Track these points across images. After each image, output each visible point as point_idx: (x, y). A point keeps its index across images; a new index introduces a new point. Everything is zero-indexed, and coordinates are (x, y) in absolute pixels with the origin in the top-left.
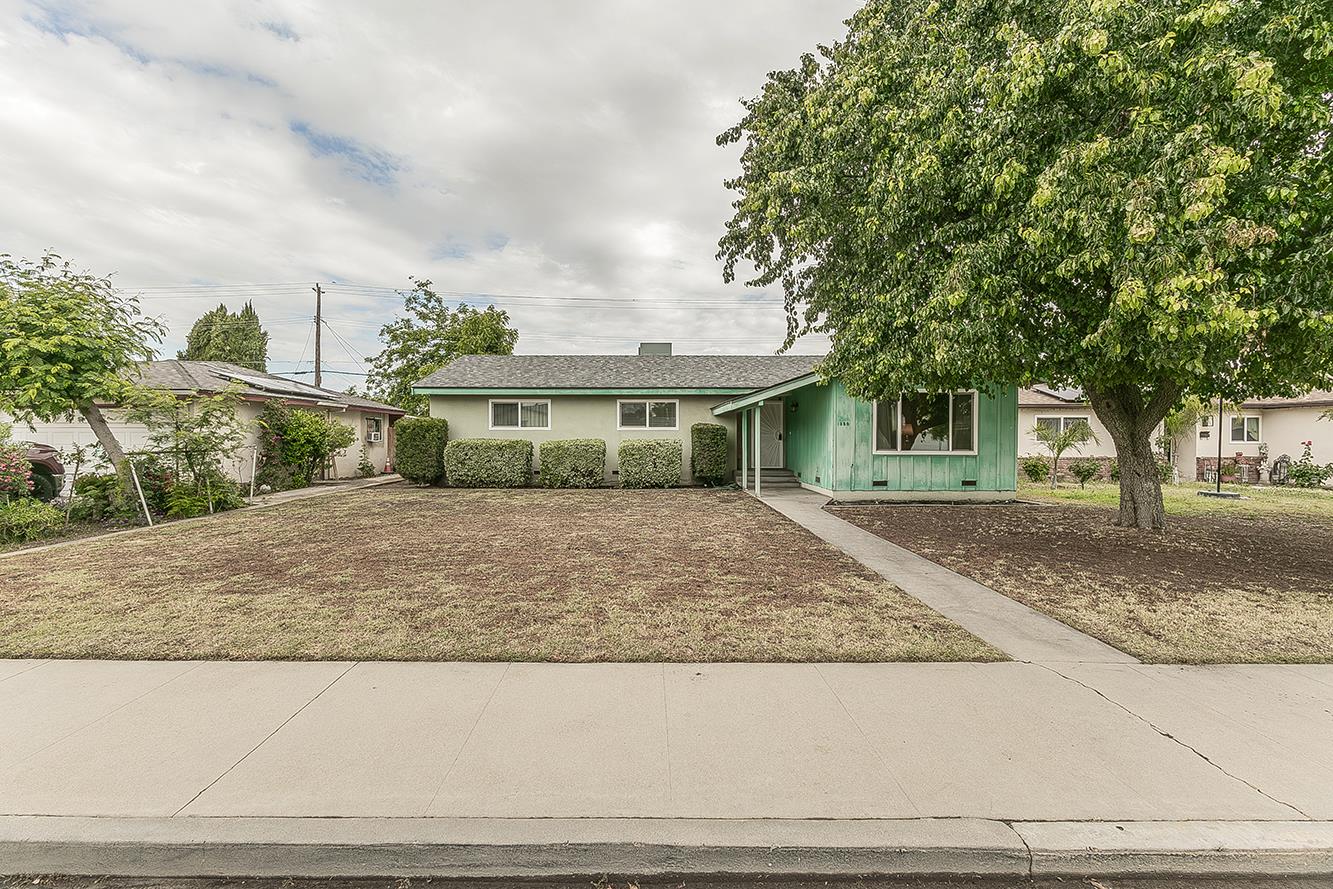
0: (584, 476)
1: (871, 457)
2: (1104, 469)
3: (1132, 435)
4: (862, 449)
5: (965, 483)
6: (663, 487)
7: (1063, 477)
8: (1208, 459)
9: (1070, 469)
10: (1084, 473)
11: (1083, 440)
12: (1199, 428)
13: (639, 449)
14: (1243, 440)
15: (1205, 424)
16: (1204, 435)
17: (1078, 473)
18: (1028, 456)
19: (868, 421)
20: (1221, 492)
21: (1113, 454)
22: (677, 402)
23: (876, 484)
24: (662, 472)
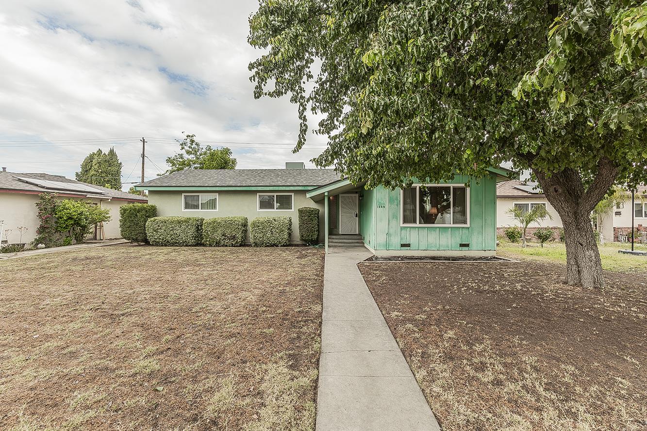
0: (230, 239)
1: (399, 229)
2: (556, 234)
3: (575, 213)
4: (393, 223)
5: (462, 245)
6: (277, 246)
7: (530, 239)
8: (621, 228)
9: (535, 234)
10: (543, 237)
11: (542, 216)
12: (615, 209)
13: (262, 223)
14: (642, 216)
15: (618, 207)
16: (618, 213)
17: (540, 237)
18: (508, 227)
19: (397, 205)
20: (634, 251)
21: (561, 225)
22: (293, 194)
23: (403, 245)
24: (277, 237)
